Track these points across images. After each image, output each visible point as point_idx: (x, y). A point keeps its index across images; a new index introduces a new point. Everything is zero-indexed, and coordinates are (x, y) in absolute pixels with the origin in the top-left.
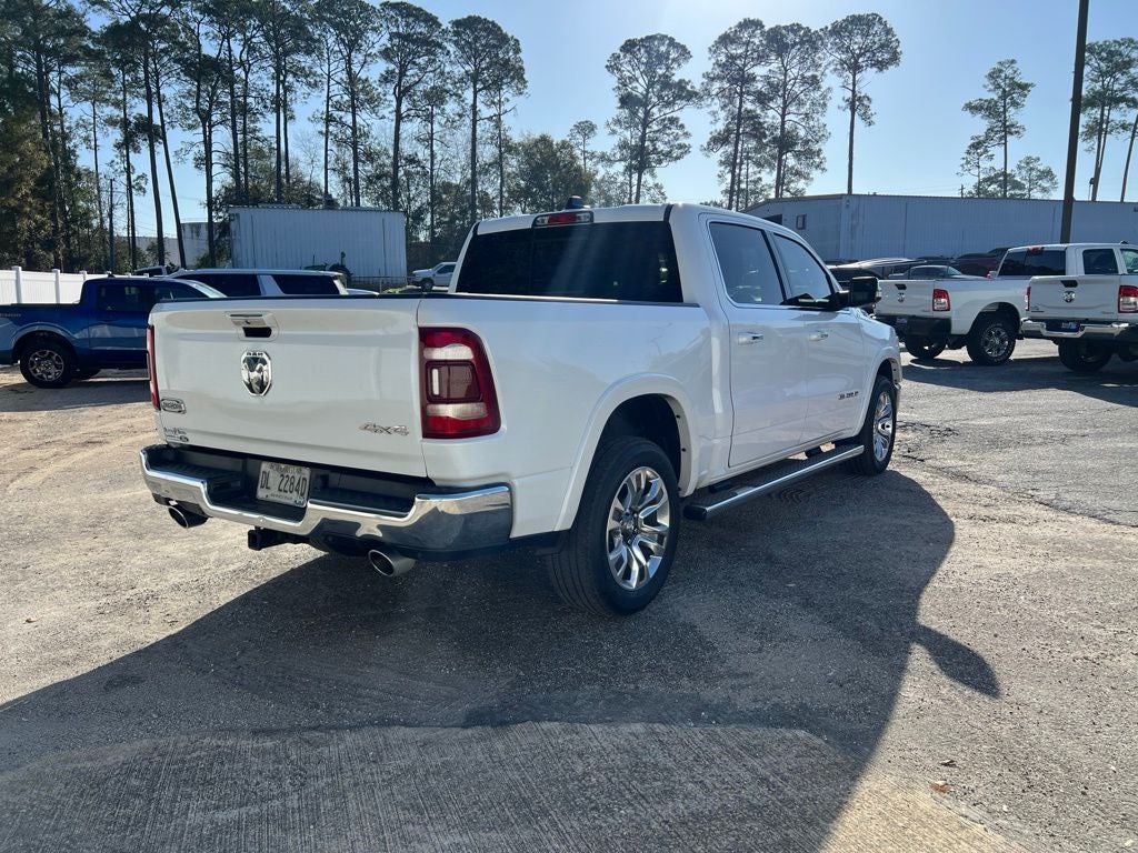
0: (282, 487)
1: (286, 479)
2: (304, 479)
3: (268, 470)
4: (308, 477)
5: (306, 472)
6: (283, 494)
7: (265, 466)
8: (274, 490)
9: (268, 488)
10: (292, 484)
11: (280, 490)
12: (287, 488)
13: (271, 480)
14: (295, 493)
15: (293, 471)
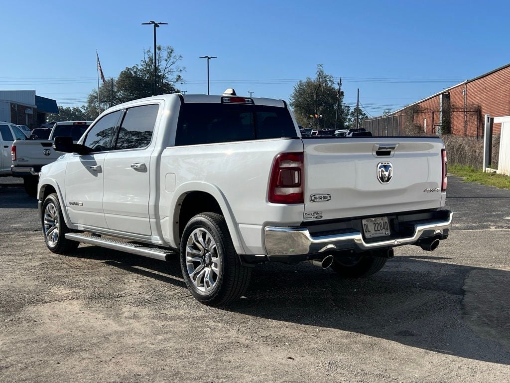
0: (376, 229)
1: (377, 225)
2: (386, 222)
3: (366, 223)
4: (387, 221)
5: (386, 219)
6: (378, 232)
7: (364, 222)
8: (373, 232)
9: (369, 231)
10: (381, 226)
11: (375, 231)
12: (379, 229)
13: (369, 228)
14: (383, 230)
15: (379, 220)
